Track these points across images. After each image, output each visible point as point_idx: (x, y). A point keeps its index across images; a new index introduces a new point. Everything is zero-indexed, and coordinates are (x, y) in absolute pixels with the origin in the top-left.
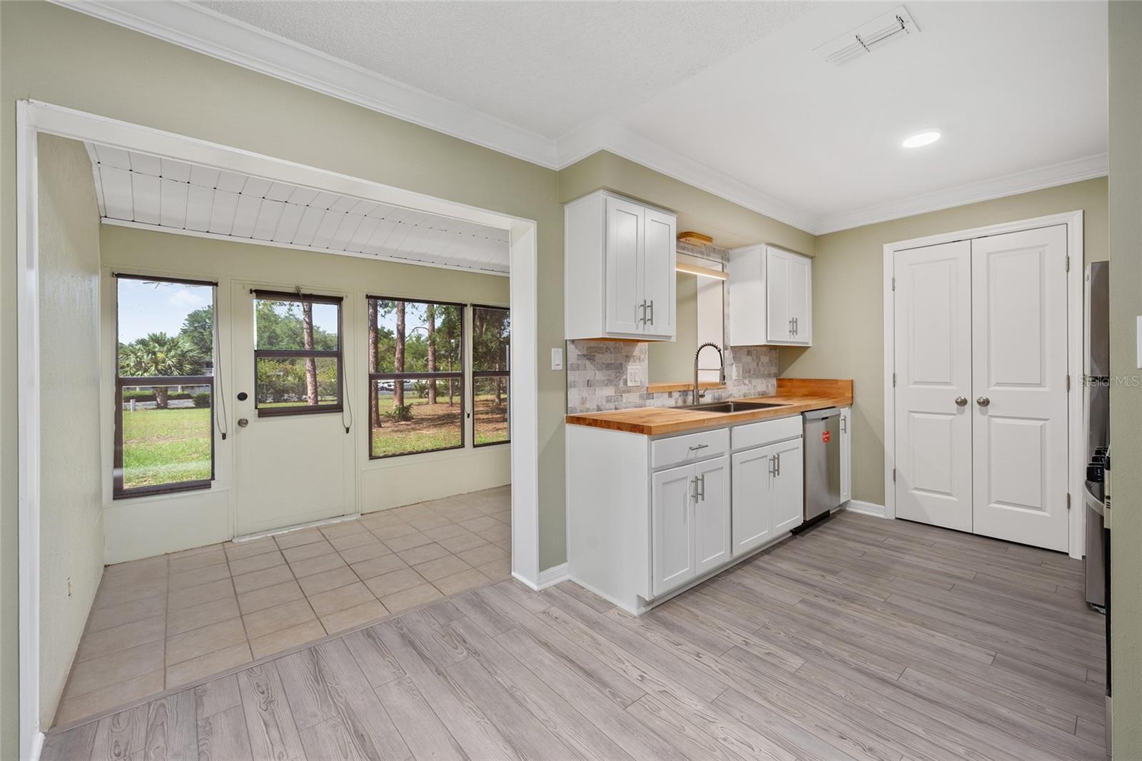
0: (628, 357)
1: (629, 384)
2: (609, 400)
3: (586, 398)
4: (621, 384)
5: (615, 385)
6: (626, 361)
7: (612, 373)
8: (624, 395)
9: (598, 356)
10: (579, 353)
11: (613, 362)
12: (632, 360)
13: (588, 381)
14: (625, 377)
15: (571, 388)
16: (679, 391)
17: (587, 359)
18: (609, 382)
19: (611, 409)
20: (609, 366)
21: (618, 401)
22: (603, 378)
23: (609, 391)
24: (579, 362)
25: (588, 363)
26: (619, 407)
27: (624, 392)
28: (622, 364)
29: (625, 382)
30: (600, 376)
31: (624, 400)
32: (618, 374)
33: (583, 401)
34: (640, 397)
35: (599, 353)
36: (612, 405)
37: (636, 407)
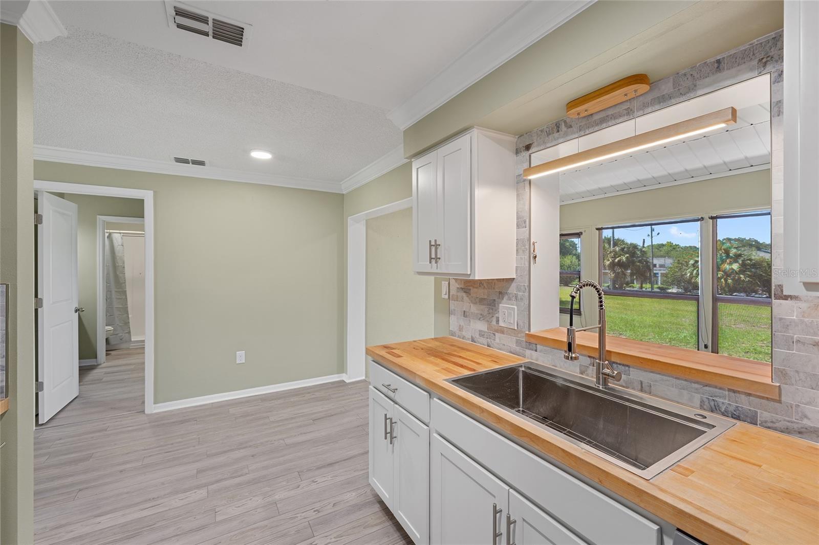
0: (501, 294)
1: (501, 324)
2: (482, 334)
3: (463, 326)
4: (494, 323)
5: (488, 321)
6: (499, 298)
7: (485, 309)
8: (496, 334)
9: (473, 291)
10: (458, 286)
11: (486, 297)
12: (506, 297)
13: (464, 311)
14: (497, 315)
15: (452, 314)
16: (589, 357)
17: (465, 292)
18: (482, 317)
19: (484, 345)
20: (481, 301)
21: (490, 339)
22: (476, 312)
23: (482, 326)
24: (459, 294)
25: (464, 295)
26: (492, 346)
27: (497, 331)
28: (494, 300)
29: (498, 321)
30: (474, 309)
31: (497, 340)
32: (491, 311)
33: (461, 329)
34: (517, 342)
35: (474, 287)
36: (484, 341)
37: (511, 352)
